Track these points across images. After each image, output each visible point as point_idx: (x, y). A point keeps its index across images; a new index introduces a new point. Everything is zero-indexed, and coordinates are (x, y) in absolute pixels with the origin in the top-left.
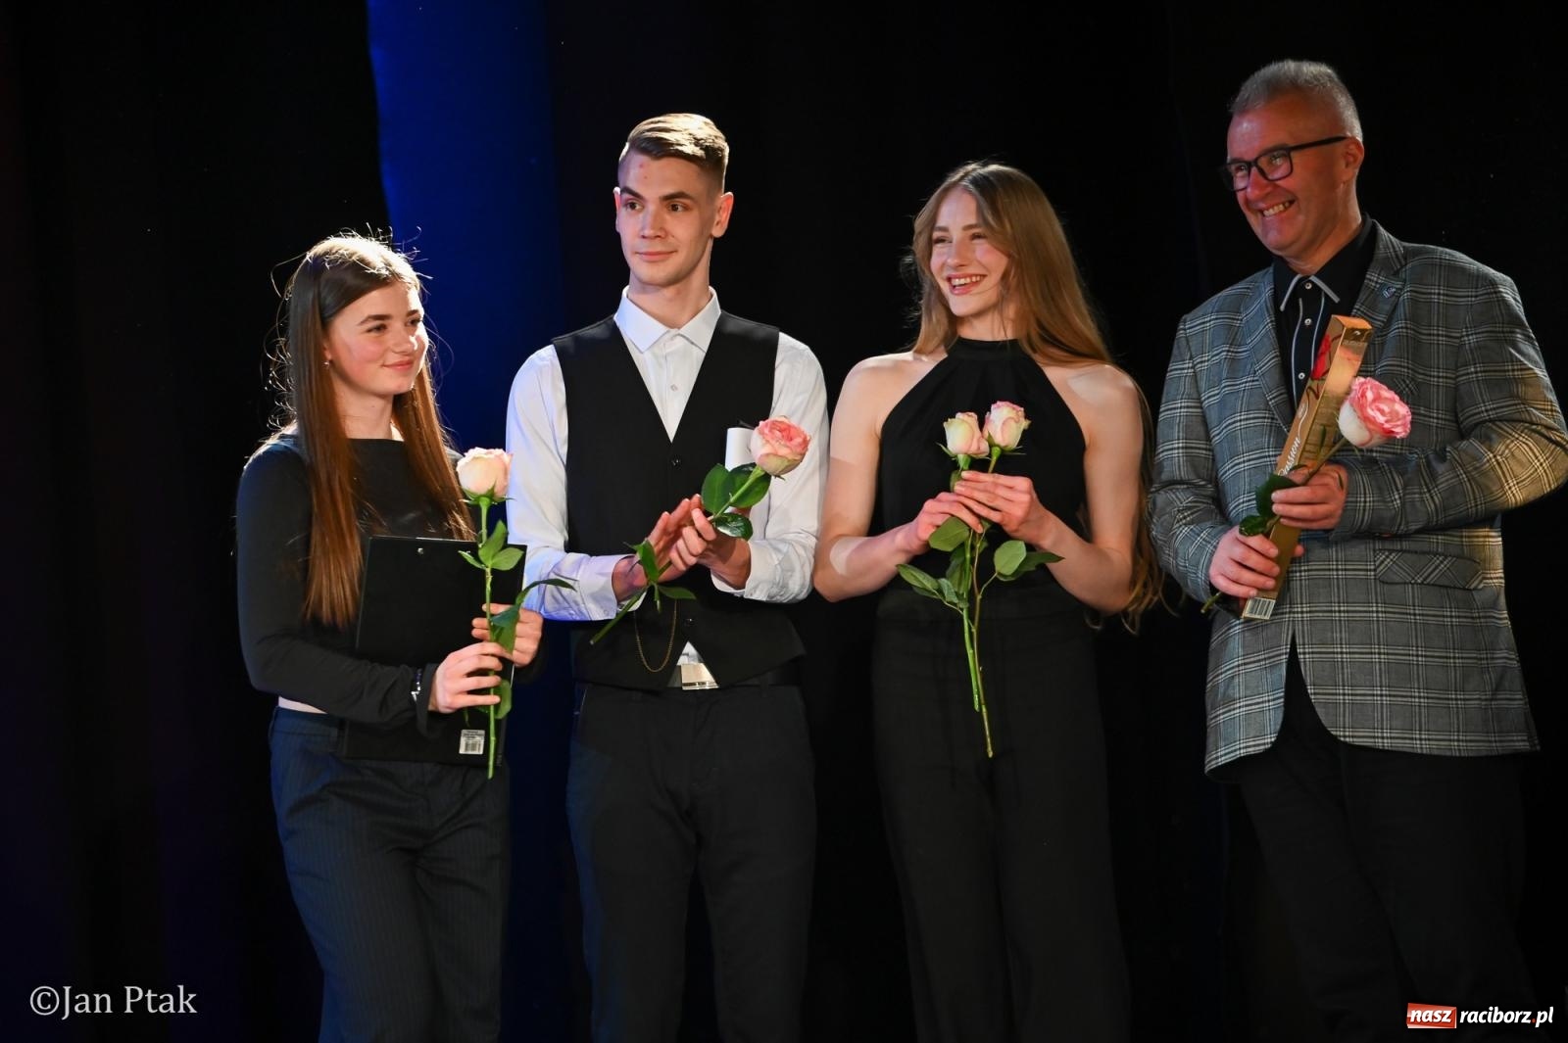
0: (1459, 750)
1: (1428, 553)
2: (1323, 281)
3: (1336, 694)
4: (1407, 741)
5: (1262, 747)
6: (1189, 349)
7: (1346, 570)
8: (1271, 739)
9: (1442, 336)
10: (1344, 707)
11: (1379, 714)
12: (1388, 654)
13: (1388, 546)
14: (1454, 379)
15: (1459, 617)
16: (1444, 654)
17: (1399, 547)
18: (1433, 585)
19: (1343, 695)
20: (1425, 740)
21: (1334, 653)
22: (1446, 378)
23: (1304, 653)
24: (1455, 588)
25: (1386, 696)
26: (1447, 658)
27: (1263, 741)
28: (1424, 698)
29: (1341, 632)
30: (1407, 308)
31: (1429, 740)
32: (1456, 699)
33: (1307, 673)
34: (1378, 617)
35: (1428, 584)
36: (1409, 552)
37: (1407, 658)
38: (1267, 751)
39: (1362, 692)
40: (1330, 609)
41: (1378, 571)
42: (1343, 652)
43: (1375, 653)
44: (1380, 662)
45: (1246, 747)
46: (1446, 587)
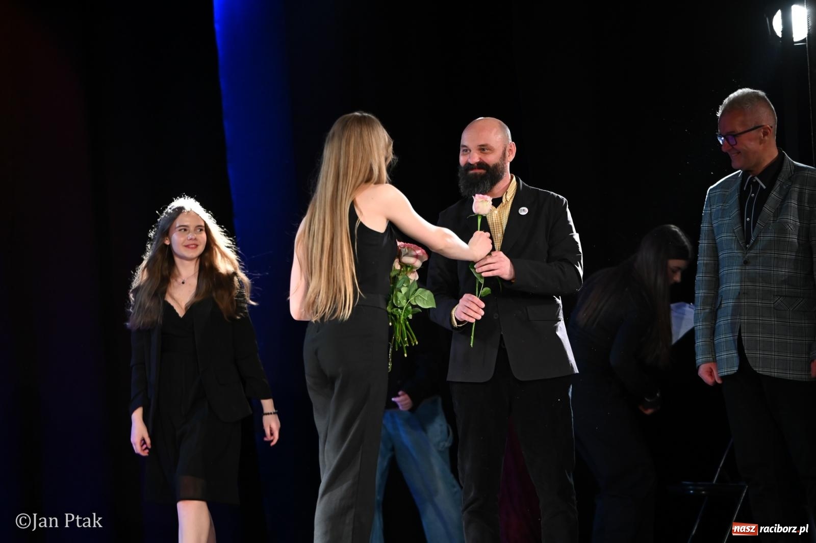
0: (806, 378)
1: (796, 297)
2: (760, 179)
3: (756, 354)
4: (784, 374)
5: (733, 372)
6: (710, 202)
7: (762, 303)
8: (736, 369)
9: (806, 206)
10: (759, 359)
11: (775, 363)
12: (778, 338)
13: (780, 294)
16: (801, 339)
17: (784, 295)
18: (797, 310)
19: (759, 354)
21: (756, 337)
22: (806, 224)
23: (744, 336)
24: (807, 311)
25: (778, 355)
27: (733, 370)
28: (792, 357)
29: (759, 328)
30: (793, 194)
31: (793, 374)
32: (806, 357)
33: (745, 344)
34: (774, 323)
35: (795, 310)
36: (788, 296)
37: (786, 340)
38: (735, 373)
39: (767, 353)
40: (755, 318)
41: (775, 304)
42: (760, 337)
43: (774, 338)
44: (776, 342)
45: (727, 372)
46: (803, 311)
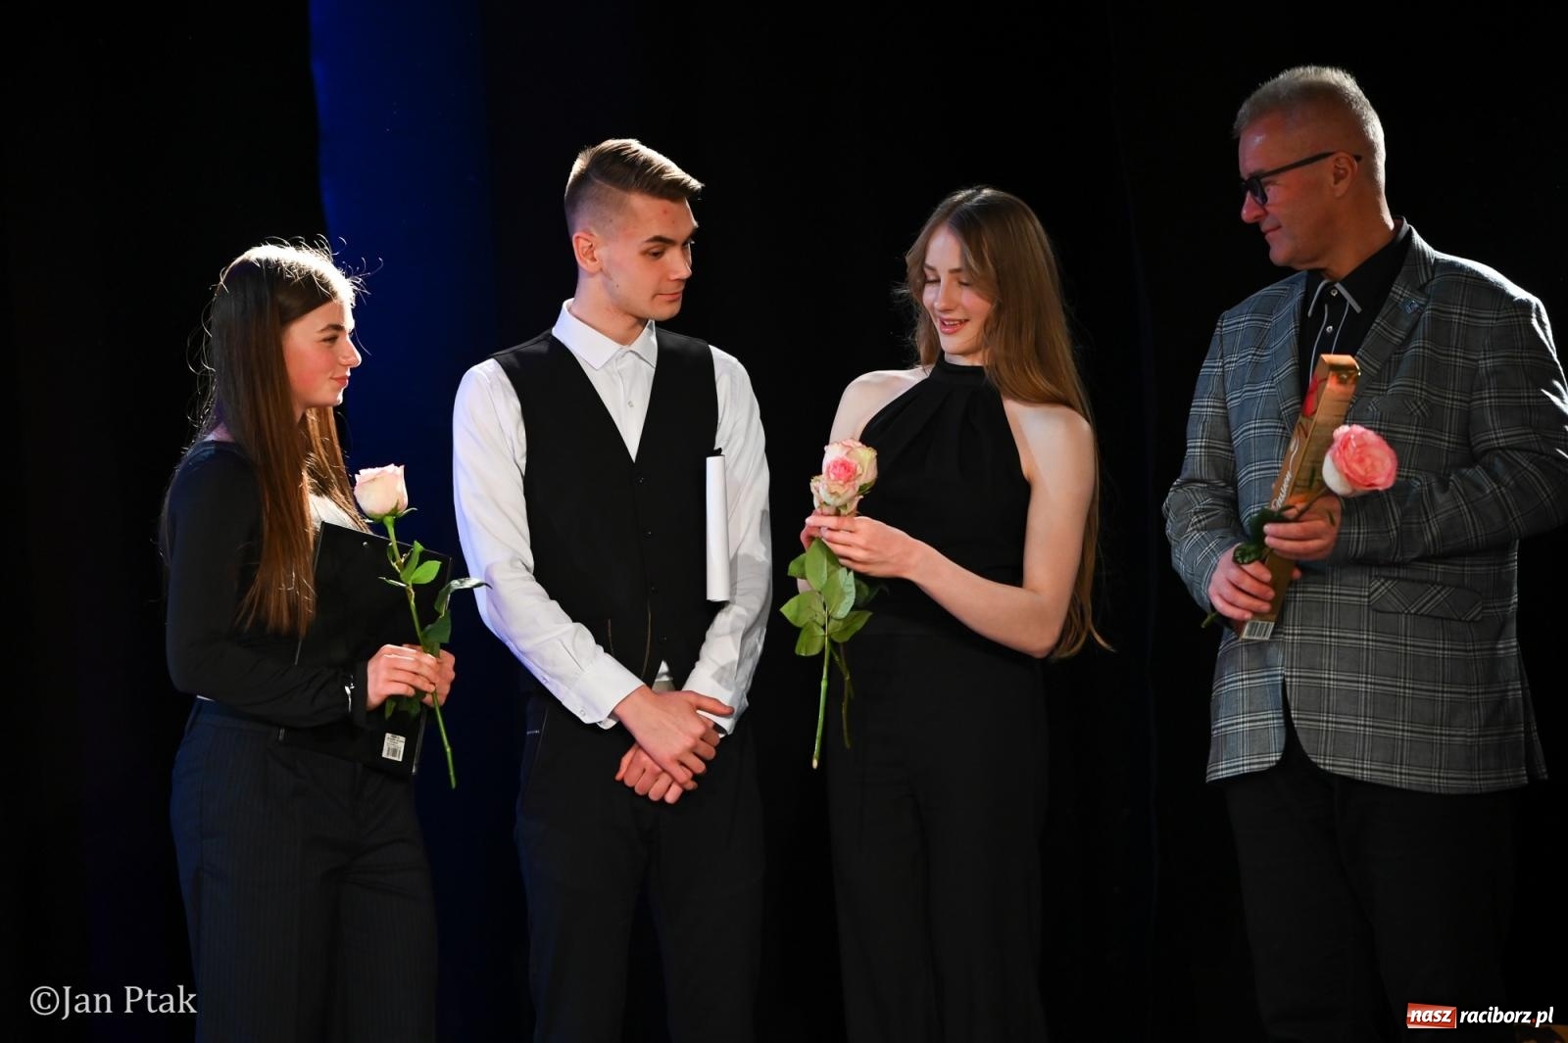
0: (1439, 787)
1: (1426, 582)
2: (1348, 291)
3: (1319, 721)
4: (1387, 775)
5: (1266, 765)
6: (1222, 347)
7: (1340, 594)
8: (1275, 757)
9: (1460, 357)
10: (1327, 735)
11: (1361, 745)
12: (1375, 684)
13: (1385, 573)
14: (1468, 403)
15: (1452, 650)
16: (1432, 688)
17: (1396, 574)
18: (1427, 616)
19: (1326, 722)
20: (1405, 774)
21: (1321, 678)
22: (1461, 401)
23: (1291, 677)
24: (1451, 619)
25: (1370, 726)
26: (1434, 691)
27: (1267, 759)
28: (1408, 731)
29: (1330, 657)
30: (1426, 327)
31: (1409, 774)
32: (1441, 735)
33: (1292, 697)
34: (1368, 645)
35: (1422, 615)
36: (1406, 579)
37: (1394, 689)
38: (1271, 768)
39: (1346, 721)
40: (1320, 633)
41: (1372, 597)
42: (1331, 678)
43: (1362, 682)
44: (1366, 692)
45: (1250, 764)
46: (1442, 618)
